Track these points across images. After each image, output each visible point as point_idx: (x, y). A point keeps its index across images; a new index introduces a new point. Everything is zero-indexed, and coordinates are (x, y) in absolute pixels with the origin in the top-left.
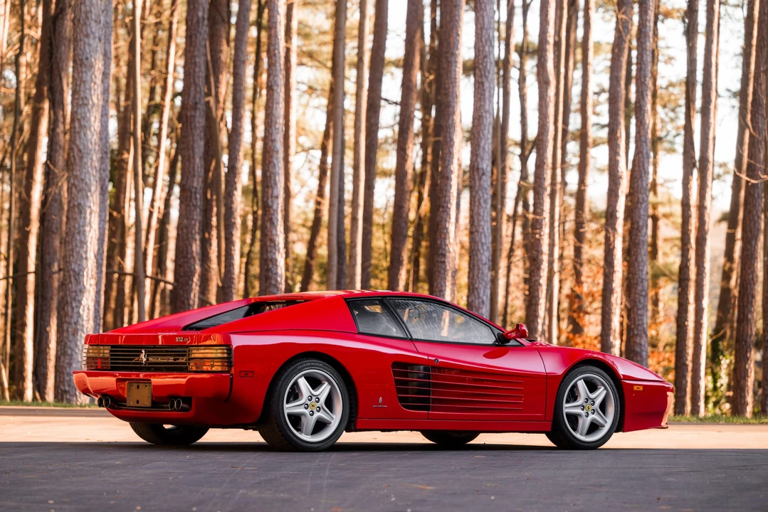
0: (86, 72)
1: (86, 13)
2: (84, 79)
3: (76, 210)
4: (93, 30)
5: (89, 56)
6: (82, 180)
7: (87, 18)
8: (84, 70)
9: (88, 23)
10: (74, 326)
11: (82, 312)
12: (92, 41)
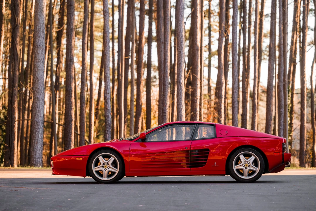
0: (39, 50)
1: (39, 29)
2: (38, 52)
3: (37, 99)
4: (42, 35)
5: (40, 44)
6: (39, 89)
7: (39, 31)
8: (38, 49)
10: (37, 141)
11: (39, 136)
12: (41, 39)
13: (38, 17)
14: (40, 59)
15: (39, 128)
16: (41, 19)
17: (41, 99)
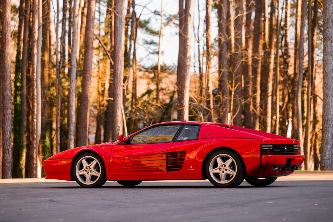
0: (328, 42)
1: (328, 19)
2: (327, 45)
3: (326, 96)
4: (330, 25)
5: (329, 36)
6: (328, 84)
7: (328, 21)
8: (327, 41)
9: (328, 23)
10: (326, 141)
11: (329, 135)
12: (330, 30)
13: (326, 6)
14: (329, 52)
15: (328, 127)
16: (330, 8)
17: (330, 95)
